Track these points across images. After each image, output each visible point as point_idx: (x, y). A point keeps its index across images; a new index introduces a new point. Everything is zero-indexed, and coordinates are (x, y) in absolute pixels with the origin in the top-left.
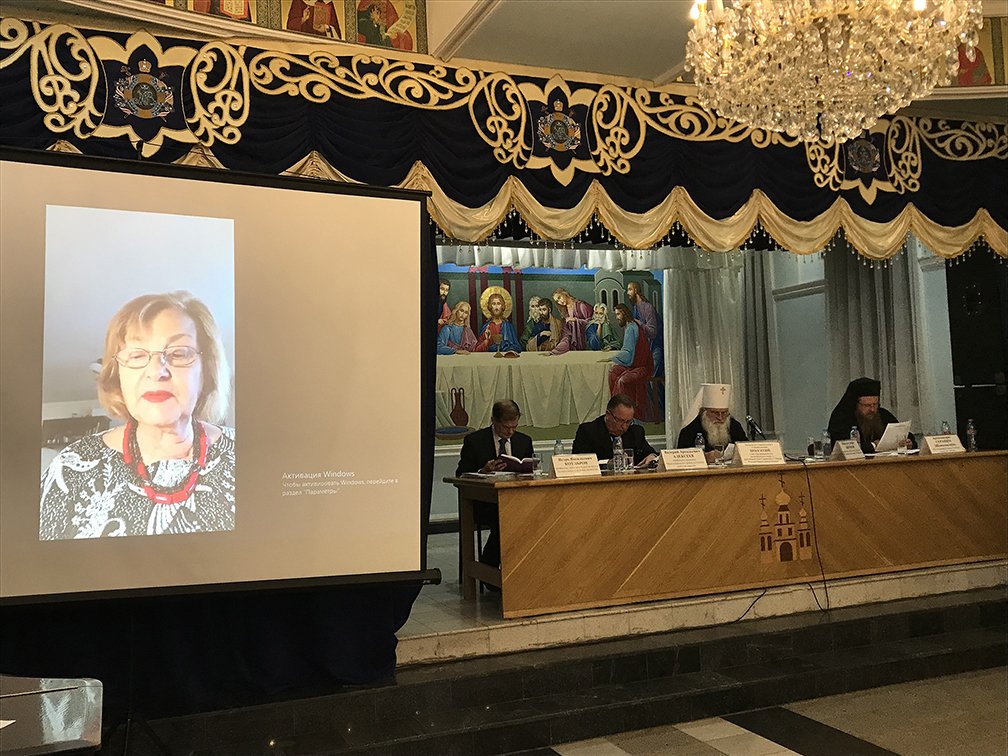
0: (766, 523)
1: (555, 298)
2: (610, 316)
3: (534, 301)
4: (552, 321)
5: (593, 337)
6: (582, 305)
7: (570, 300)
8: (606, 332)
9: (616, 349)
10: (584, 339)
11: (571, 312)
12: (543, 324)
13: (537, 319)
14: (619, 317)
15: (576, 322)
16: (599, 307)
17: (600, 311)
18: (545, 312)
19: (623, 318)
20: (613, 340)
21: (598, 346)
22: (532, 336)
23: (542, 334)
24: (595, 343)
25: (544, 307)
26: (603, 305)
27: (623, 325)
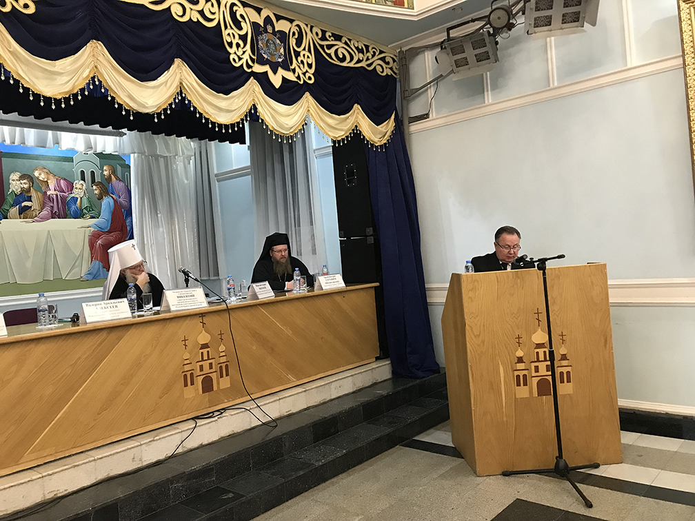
0: (188, 362)
1: (36, 174)
2: (88, 192)
3: (15, 176)
4: (33, 193)
5: (73, 207)
6: (62, 181)
7: (51, 176)
8: (86, 204)
9: (94, 218)
10: (64, 209)
11: (52, 186)
12: (25, 195)
13: (18, 191)
14: (96, 192)
15: (57, 195)
16: (78, 184)
17: (79, 186)
18: (26, 186)
19: (101, 193)
20: (92, 210)
21: (79, 215)
22: (12, 206)
23: (23, 204)
24: (76, 212)
25: (25, 181)
26: (82, 182)
27: (100, 198)
